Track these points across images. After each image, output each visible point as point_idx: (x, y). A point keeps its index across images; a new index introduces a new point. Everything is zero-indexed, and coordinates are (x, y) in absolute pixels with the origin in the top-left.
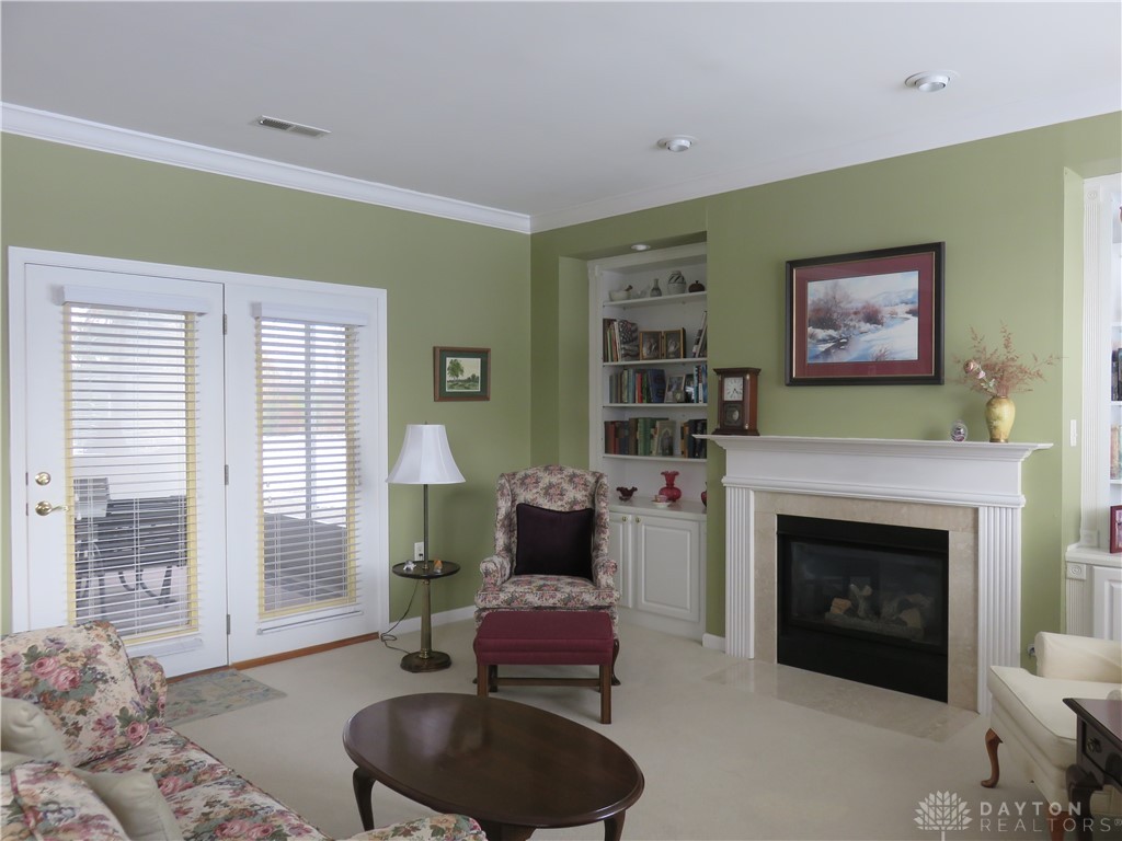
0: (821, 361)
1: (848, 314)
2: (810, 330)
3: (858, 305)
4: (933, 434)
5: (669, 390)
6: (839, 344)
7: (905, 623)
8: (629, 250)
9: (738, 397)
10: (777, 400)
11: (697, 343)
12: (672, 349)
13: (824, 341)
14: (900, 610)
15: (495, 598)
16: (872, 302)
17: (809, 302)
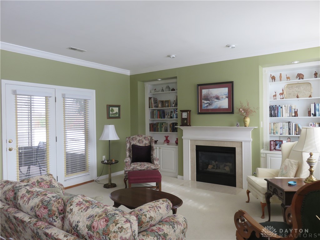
0: (206, 108)
1: (212, 97)
2: (203, 101)
3: (215, 95)
4: (232, 125)
5: (166, 115)
6: (210, 104)
7: (225, 170)
8: (156, 80)
9: (186, 117)
10: (195, 117)
11: (174, 104)
12: (167, 105)
13: (206, 104)
14: (224, 167)
15: (130, 168)
16: (217, 94)
17: (203, 94)
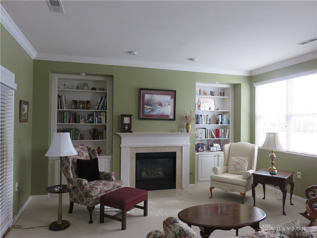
0: (148, 114)
1: (155, 103)
2: (145, 106)
3: (158, 101)
4: (173, 131)
6: (152, 110)
7: (159, 175)
10: (136, 123)
11: (96, 105)
12: (81, 106)
13: (149, 109)
14: (158, 172)
16: (161, 101)
17: (145, 99)
